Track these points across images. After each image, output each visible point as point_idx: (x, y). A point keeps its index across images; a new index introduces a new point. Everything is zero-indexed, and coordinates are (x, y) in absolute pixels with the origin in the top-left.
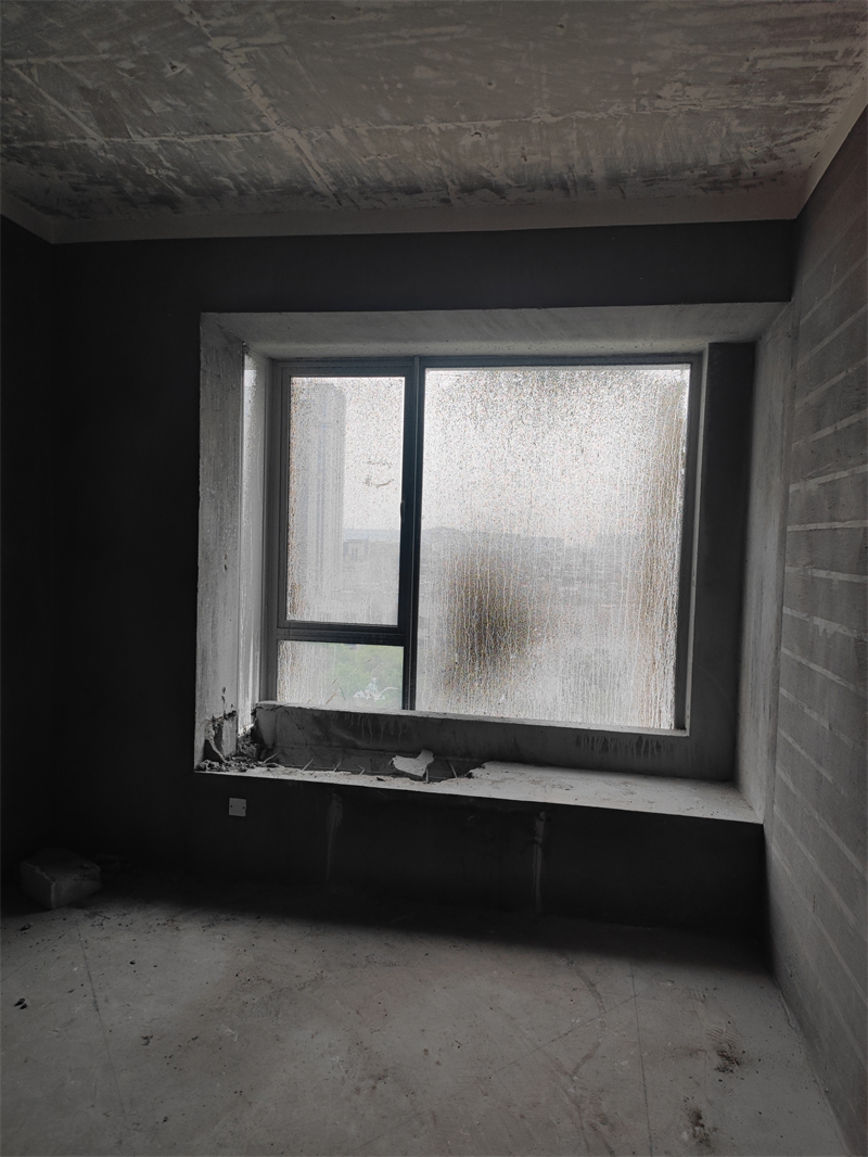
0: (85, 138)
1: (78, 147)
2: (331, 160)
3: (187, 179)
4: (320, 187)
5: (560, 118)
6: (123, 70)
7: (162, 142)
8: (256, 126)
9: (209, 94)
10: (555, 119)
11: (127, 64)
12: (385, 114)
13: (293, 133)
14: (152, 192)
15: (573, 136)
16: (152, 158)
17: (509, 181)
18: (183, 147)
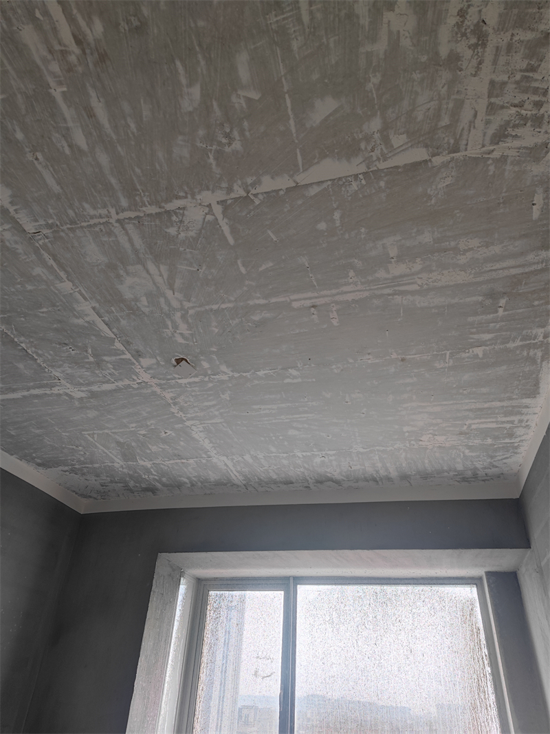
0: (113, 463)
1: (109, 467)
2: (243, 470)
3: (164, 479)
4: (236, 482)
5: (368, 450)
6: (139, 434)
7: (153, 464)
8: (204, 456)
9: (182, 443)
10: (365, 450)
11: (143, 432)
12: (273, 449)
13: (224, 458)
14: (144, 486)
15: (377, 457)
16: (148, 471)
17: (343, 478)
18: (165, 465)
